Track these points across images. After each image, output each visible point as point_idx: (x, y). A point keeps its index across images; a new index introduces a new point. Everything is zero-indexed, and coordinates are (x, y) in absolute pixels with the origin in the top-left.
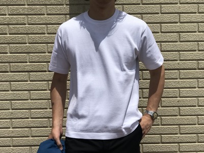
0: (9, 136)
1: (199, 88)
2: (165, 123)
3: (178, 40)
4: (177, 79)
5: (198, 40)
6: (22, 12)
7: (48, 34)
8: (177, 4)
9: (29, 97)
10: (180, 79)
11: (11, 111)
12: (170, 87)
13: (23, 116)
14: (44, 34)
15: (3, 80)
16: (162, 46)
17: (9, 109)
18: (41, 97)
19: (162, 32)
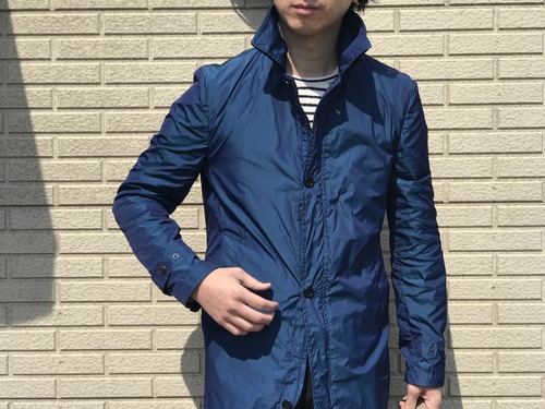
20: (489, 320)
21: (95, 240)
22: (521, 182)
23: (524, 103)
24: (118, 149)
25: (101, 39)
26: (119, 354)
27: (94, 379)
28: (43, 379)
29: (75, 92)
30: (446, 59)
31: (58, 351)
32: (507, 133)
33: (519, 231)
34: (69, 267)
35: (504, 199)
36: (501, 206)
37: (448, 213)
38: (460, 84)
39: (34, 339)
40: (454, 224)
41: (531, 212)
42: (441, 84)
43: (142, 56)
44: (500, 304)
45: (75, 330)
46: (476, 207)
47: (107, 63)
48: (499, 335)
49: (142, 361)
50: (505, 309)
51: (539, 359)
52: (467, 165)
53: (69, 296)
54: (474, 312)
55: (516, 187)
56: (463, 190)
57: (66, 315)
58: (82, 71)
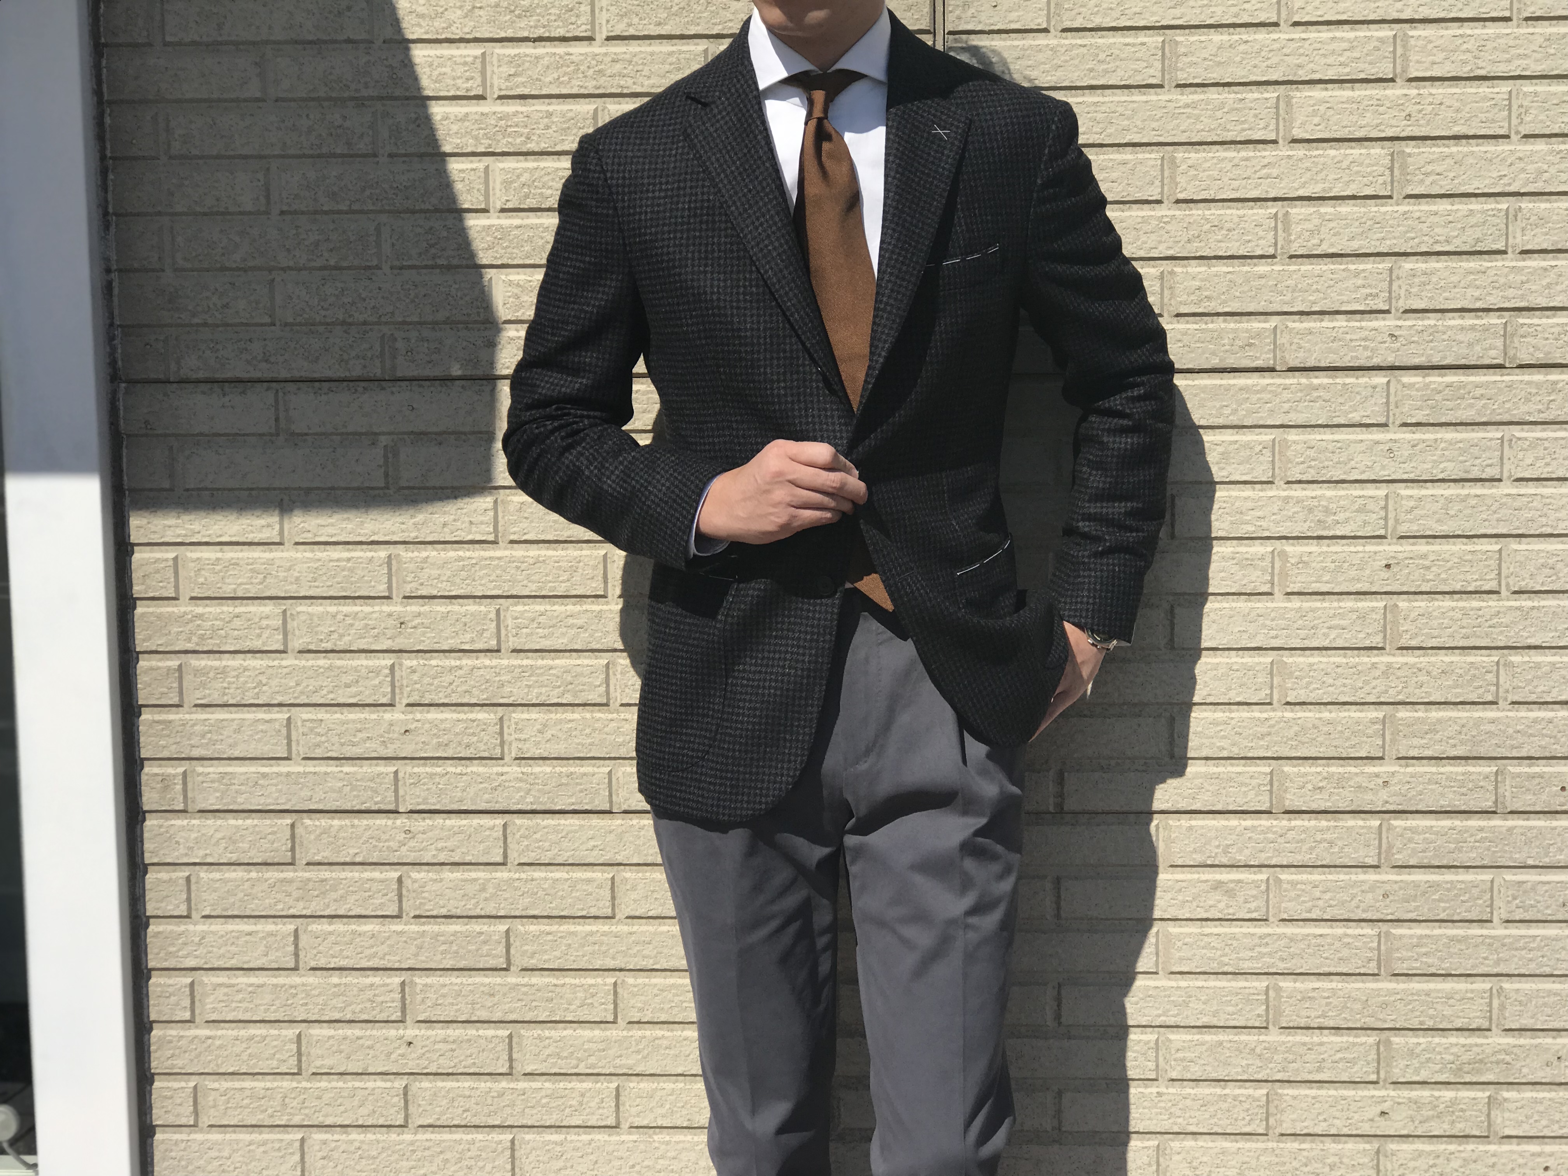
0: (389, 751)
2: (1304, 695)
4: (1383, 426)
5: (1516, 186)
11: (395, 607)
12: (1336, 473)
13: (465, 640)
16: (1296, 229)
17: (386, 600)
19: (1294, 141)
20: (1377, 640)
22: (1455, 321)
23: (1467, 137)
26: (534, 714)
27: (481, 769)
28: (367, 769)
30: (1282, 35)
31: (400, 706)
32: (1425, 206)
33: (1449, 434)
35: (1416, 361)
36: (1408, 378)
37: (1286, 395)
38: (1317, 93)
40: (1300, 419)
41: (1479, 392)
42: (1271, 94)
44: (1403, 603)
45: (436, 661)
46: (1350, 379)
47: (499, 50)
48: (1399, 673)
49: (588, 731)
50: (1413, 615)
51: (1492, 728)
52: (1332, 283)
53: (422, 584)
54: (1342, 622)
55: (1444, 333)
56: (1322, 342)
57: (415, 627)
58: (444, 70)
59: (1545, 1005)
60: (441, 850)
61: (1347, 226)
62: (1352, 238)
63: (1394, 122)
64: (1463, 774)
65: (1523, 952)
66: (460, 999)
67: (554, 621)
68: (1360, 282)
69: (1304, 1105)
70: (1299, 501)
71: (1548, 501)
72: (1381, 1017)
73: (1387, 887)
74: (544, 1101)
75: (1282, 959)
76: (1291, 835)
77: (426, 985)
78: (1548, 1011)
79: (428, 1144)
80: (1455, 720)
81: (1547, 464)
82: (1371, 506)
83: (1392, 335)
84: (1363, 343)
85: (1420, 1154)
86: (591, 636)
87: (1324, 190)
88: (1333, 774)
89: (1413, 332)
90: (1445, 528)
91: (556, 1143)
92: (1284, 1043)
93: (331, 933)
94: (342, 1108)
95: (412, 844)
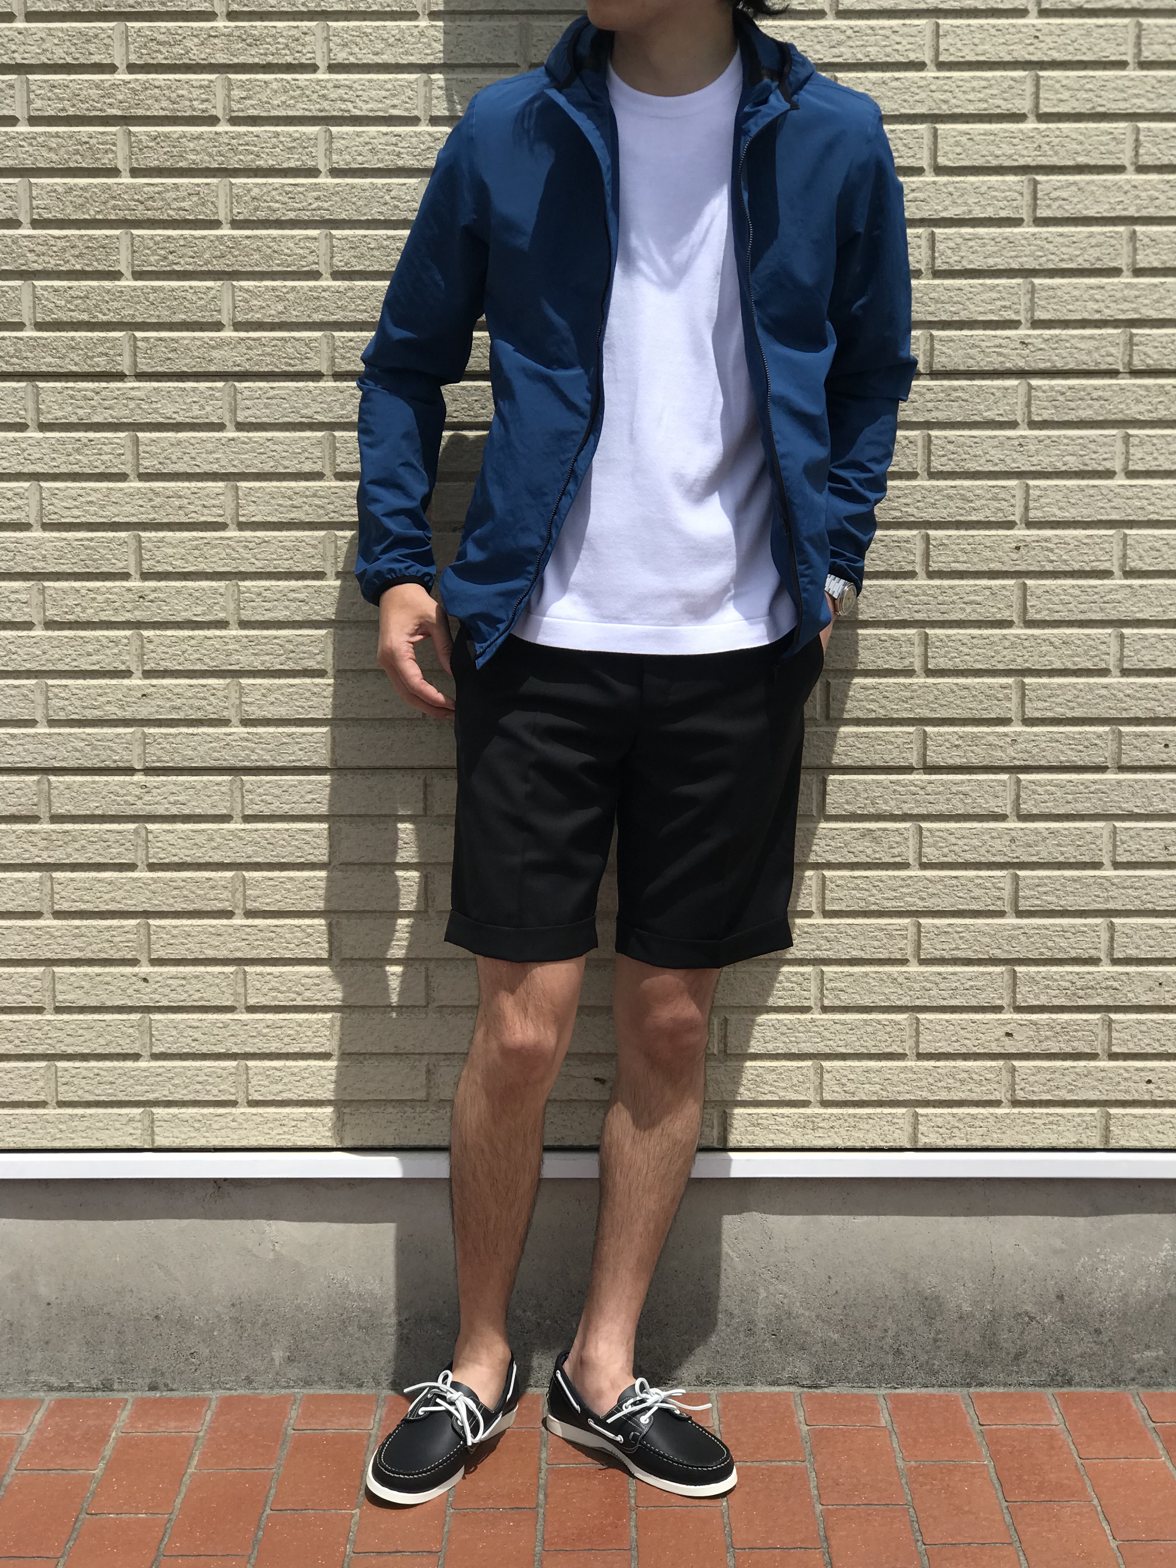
0: (128, 714)
1: (1131, 474)
2: (943, 663)
3: (1025, 214)
4: (1013, 425)
5: (1132, 212)
6: (198, 55)
7: (336, 172)
8: (1022, 13)
9: (229, 511)
10: (1033, 425)
11: (134, 583)
12: (973, 466)
13: (196, 613)
14: (313, 172)
15: (96, 419)
16: (940, 246)
17: (126, 576)
18: (295, 515)
19: (940, 170)
20: (1006, 615)
21: (210, 446)
22: (1078, 332)
23: (1089, 168)
24: (257, 256)
25: (221, 24)
27: (211, 731)
28: (107, 730)
29: (167, 136)
30: (931, 73)
31: (137, 674)
32: (1052, 229)
33: (1071, 432)
34: (158, 501)
35: (1042, 366)
36: (1036, 382)
37: (929, 396)
38: (959, 126)
39: (90, 648)
40: (941, 416)
41: (1095, 394)
43: (304, 61)
44: (1030, 582)
45: (170, 631)
46: (986, 382)
47: (232, 76)
48: (1026, 644)
49: (308, 694)
50: (1039, 592)
51: (1104, 692)
52: (971, 295)
53: (158, 562)
54: (977, 598)
55: (1068, 341)
56: (961, 348)
57: (151, 601)
58: (181, 92)
59: (1149, 937)
60: (175, 803)
61: (984, 245)
62: (989, 256)
63: (1025, 152)
64: (1080, 733)
65: (1130, 891)
66: (190, 939)
67: (279, 595)
68: (995, 295)
69: (938, 1028)
70: (940, 490)
71: (1155, 491)
72: (1006, 948)
73: (1014, 834)
74: (265, 1031)
75: (923, 899)
76: (929, 789)
77: (159, 927)
78: (1152, 942)
79: (160, 1070)
80: (1074, 686)
81: (1156, 459)
82: (1002, 495)
83: (1023, 343)
84: (997, 350)
85: (1039, 1069)
86: (311, 608)
87: (964, 213)
88: (967, 734)
89: (1040, 340)
90: (1067, 514)
91: (276, 1069)
92: (922, 973)
93: (72, 880)
94: (82, 1039)
95: (147, 798)
